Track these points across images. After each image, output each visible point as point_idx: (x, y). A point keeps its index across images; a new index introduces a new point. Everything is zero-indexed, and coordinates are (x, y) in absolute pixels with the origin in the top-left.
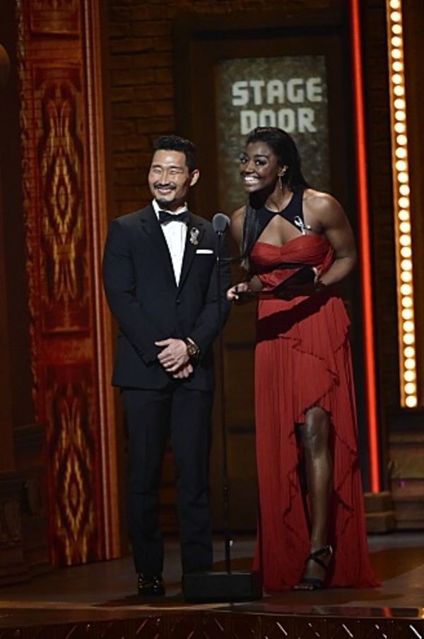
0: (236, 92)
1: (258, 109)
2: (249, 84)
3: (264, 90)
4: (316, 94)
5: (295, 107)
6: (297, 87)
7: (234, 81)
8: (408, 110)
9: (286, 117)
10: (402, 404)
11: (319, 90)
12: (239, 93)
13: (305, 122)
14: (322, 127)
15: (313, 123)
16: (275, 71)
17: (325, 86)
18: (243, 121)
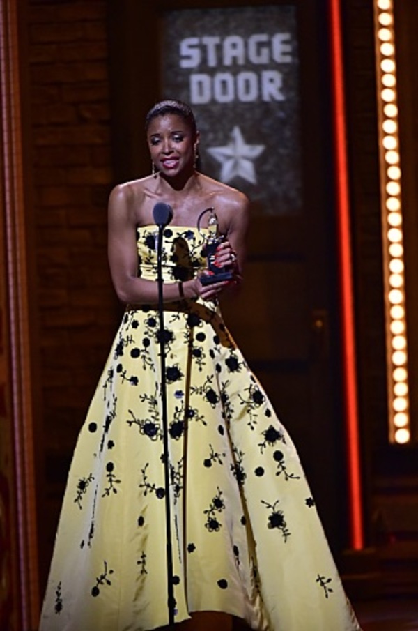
0: (184, 50)
1: (211, 72)
2: (201, 41)
3: (219, 48)
4: (284, 54)
5: (258, 69)
6: (260, 45)
7: (182, 37)
8: (398, 73)
9: (247, 83)
10: (391, 440)
11: (288, 48)
12: (189, 52)
13: (272, 87)
14: (292, 94)
15: (281, 90)
16: (233, 25)
17: (295, 43)
18: (194, 88)
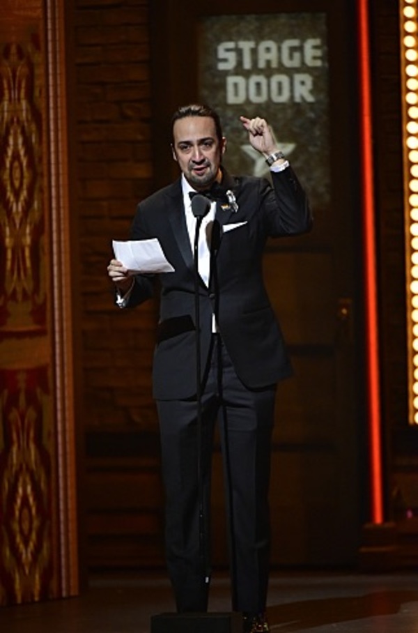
0: (222, 54)
1: (247, 74)
2: (237, 45)
3: (254, 52)
4: (315, 58)
5: (290, 72)
6: (293, 50)
7: (219, 41)
9: (280, 85)
10: (411, 421)
11: (319, 53)
12: (226, 55)
13: (304, 89)
14: (322, 96)
15: (312, 92)
16: (267, 30)
17: (325, 48)
18: (230, 89)
